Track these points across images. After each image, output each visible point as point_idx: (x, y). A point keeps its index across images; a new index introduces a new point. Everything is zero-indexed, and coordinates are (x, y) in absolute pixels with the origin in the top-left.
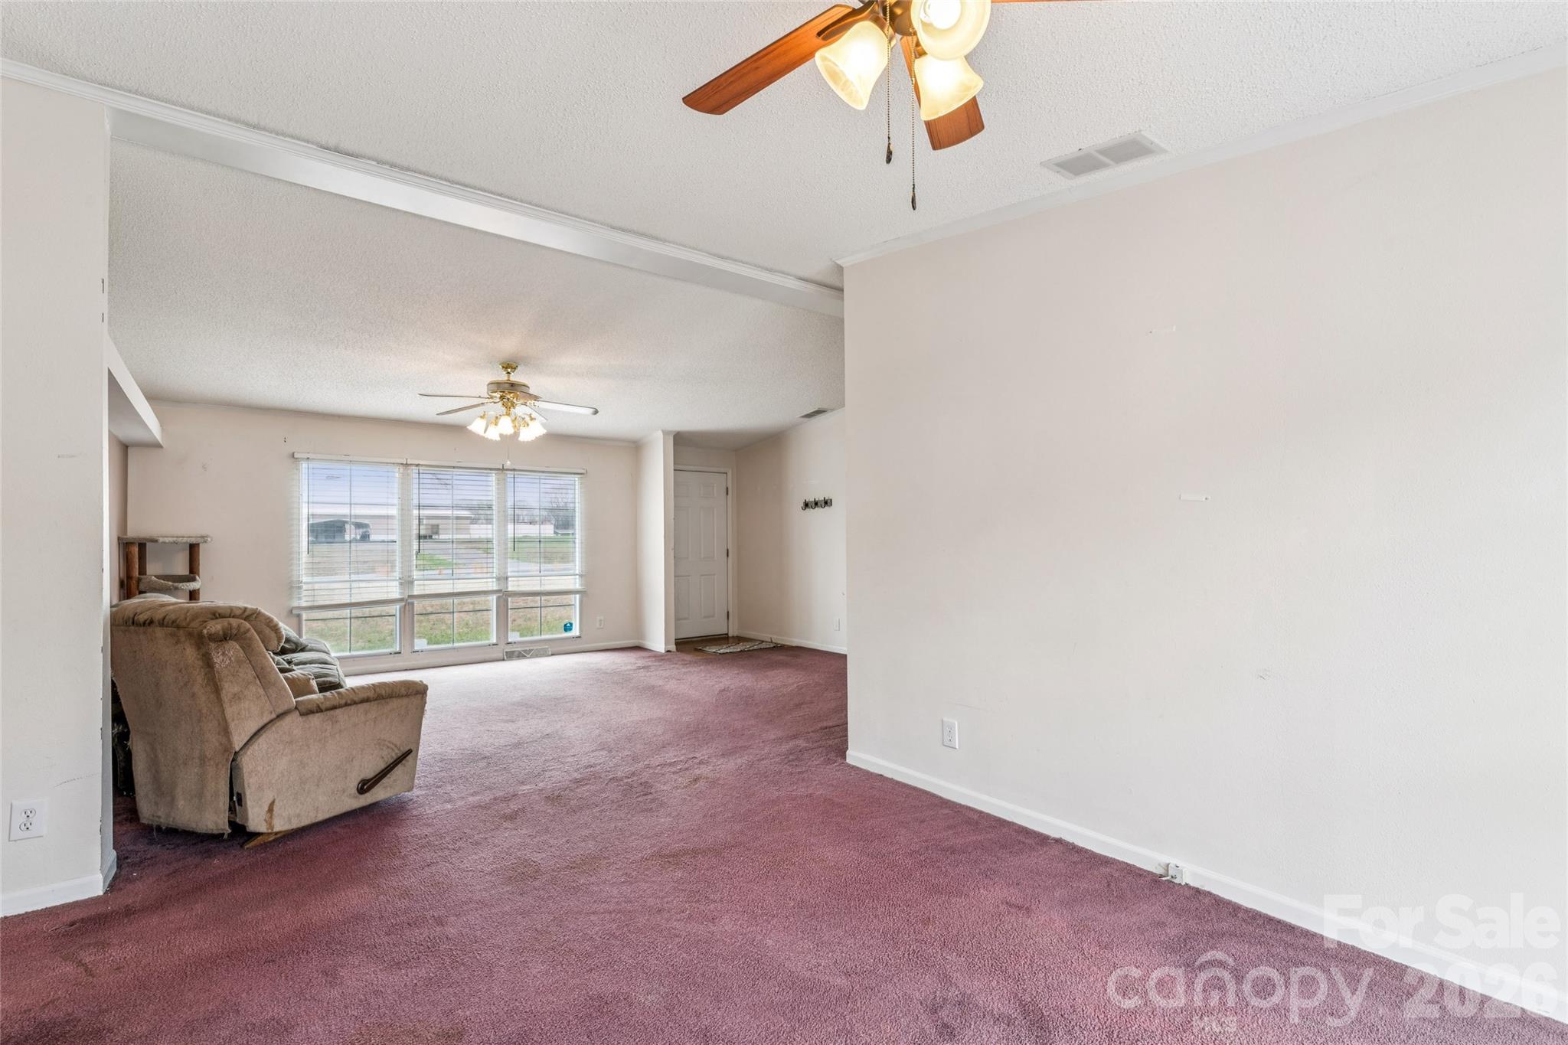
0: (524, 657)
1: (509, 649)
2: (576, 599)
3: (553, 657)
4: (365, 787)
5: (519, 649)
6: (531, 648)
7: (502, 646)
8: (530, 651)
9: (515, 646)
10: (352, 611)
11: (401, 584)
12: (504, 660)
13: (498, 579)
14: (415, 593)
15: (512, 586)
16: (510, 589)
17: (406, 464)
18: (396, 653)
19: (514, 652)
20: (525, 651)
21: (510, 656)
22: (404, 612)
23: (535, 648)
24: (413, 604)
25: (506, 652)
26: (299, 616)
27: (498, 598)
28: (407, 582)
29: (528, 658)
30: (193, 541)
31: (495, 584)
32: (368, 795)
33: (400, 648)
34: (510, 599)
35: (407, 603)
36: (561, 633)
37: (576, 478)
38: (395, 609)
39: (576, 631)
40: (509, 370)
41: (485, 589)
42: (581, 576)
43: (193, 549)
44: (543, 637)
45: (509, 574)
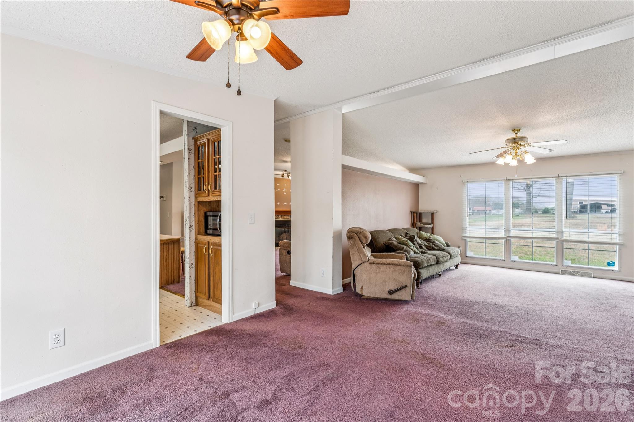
0: (573, 275)
1: (564, 269)
2: (617, 247)
3: (594, 279)
4: (391, 292)
5: (571, 270)
6: (580, 271)
7: (560, 266)
8: (578, 272)
9: (568, 268)
10: (486, 240)
11: (505, 231)
12: (560, 274)
13: (557, 232)
14: (512, 235)
15: (565, 237)
16: (564, 238)
17: (507, 180)
18: (502, 260)
19: (567, 271)
20: (574, 272)
21: (564, 272)
22: (506, 243)
23: (582, 271)
24: (510, 240)
25: (561, 270)
26: (465, 240)
27: (557, 242)
28: (507, 230)
29: (576, 276)
30: (432, 212)
31: (555, 235)
32: (392, 295)
33: (504, 258)
34: (564, 243)
35: (507, 240)
36: (606, 267)
37: (616, 177)
38: (503, 241)
39: (616, 268)
40: (516, 132)
41: (549, 237)
42: (620, 235)
43: (433, 214)
44: (590, 267)
45: (564, 230)
